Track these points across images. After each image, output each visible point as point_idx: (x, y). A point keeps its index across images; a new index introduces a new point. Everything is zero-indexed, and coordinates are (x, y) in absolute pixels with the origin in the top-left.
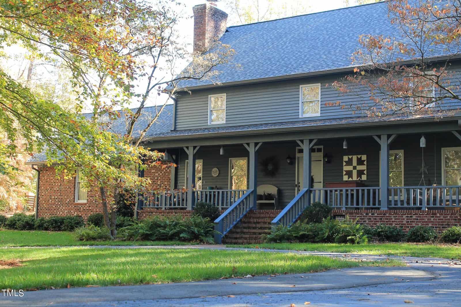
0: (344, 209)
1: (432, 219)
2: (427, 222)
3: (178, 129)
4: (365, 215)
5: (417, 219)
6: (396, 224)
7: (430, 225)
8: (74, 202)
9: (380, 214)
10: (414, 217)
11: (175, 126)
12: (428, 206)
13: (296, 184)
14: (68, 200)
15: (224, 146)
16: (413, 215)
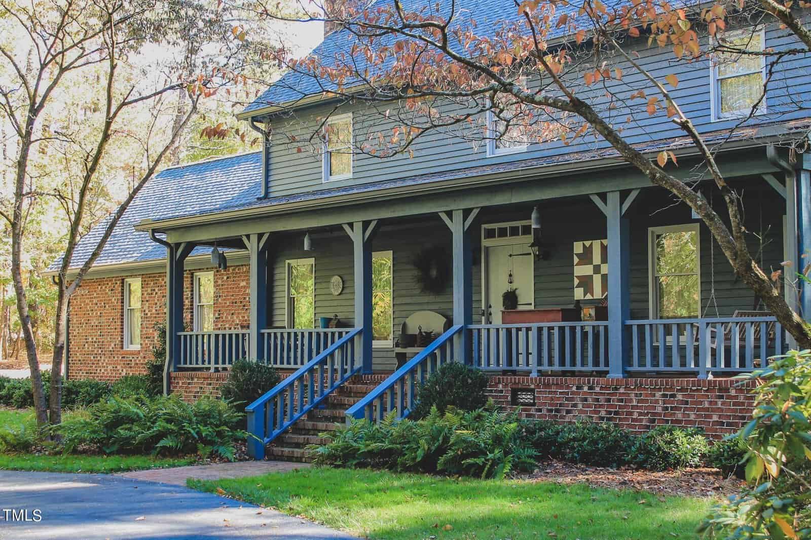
0: (534, 375)
1: (720, 402)
2: (707, 409)
3: (272, 195)
4: (574, 389)
5: (687, 403)
6: (640, 414)
7: (715, 418)
8: (122, 348)
9: (606, 388)
10: (680, 397)
11: (267, 187)
12: (714, 369)
13: (483, 308)
14: (113, 345)
15: (311, 231)
16: (678, 390)
